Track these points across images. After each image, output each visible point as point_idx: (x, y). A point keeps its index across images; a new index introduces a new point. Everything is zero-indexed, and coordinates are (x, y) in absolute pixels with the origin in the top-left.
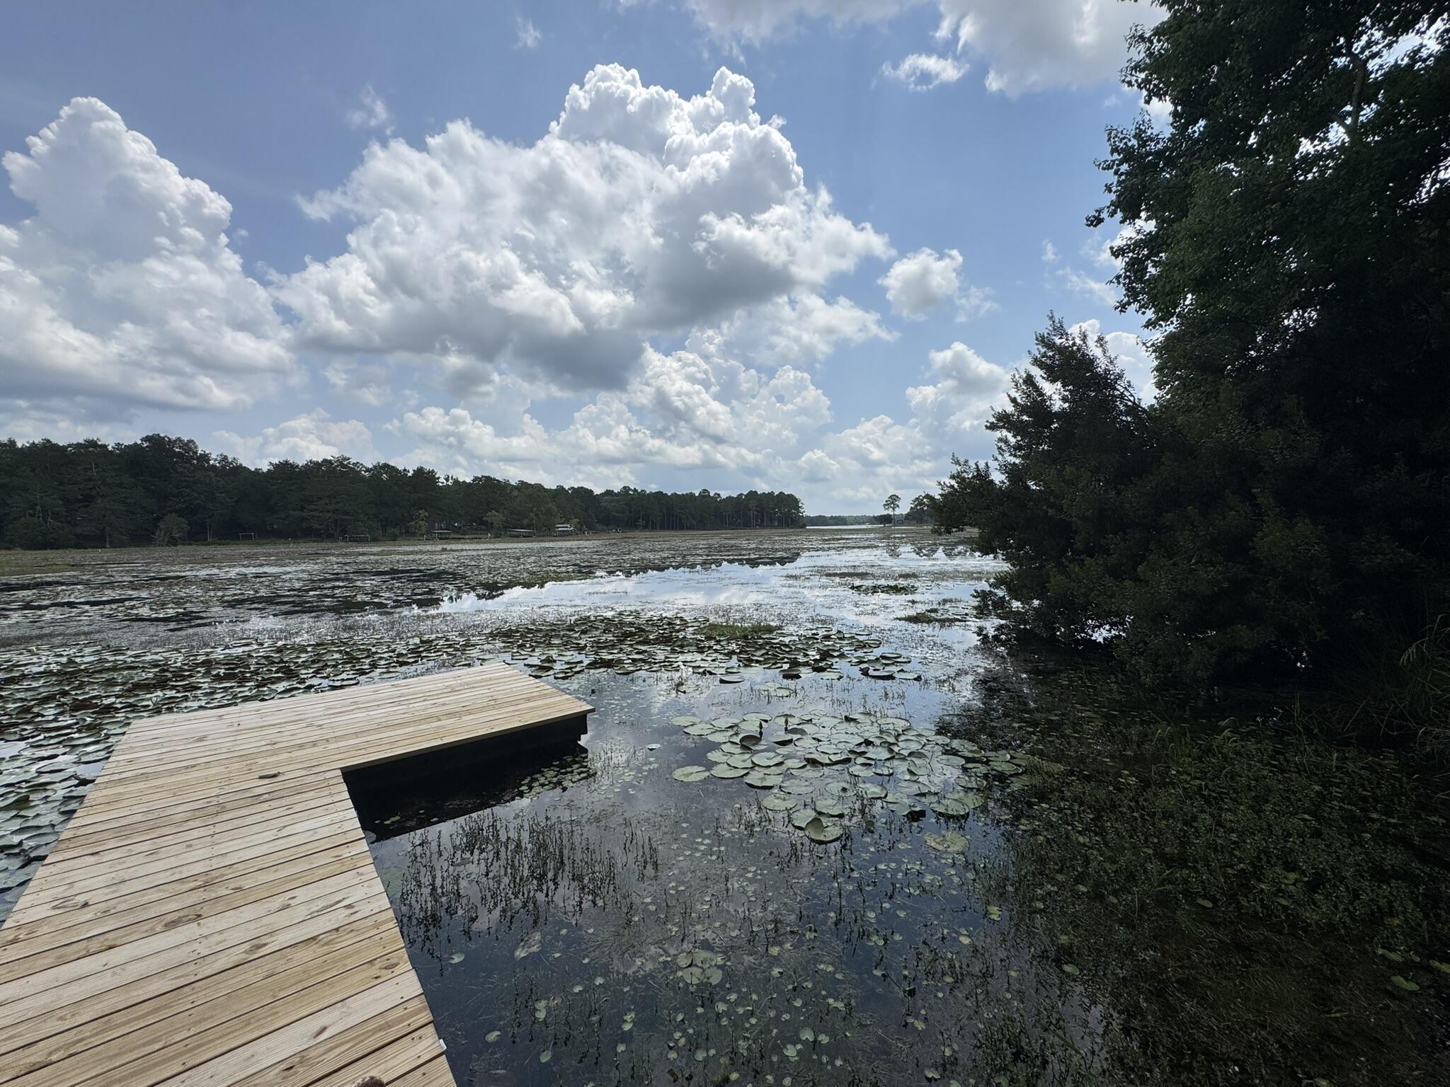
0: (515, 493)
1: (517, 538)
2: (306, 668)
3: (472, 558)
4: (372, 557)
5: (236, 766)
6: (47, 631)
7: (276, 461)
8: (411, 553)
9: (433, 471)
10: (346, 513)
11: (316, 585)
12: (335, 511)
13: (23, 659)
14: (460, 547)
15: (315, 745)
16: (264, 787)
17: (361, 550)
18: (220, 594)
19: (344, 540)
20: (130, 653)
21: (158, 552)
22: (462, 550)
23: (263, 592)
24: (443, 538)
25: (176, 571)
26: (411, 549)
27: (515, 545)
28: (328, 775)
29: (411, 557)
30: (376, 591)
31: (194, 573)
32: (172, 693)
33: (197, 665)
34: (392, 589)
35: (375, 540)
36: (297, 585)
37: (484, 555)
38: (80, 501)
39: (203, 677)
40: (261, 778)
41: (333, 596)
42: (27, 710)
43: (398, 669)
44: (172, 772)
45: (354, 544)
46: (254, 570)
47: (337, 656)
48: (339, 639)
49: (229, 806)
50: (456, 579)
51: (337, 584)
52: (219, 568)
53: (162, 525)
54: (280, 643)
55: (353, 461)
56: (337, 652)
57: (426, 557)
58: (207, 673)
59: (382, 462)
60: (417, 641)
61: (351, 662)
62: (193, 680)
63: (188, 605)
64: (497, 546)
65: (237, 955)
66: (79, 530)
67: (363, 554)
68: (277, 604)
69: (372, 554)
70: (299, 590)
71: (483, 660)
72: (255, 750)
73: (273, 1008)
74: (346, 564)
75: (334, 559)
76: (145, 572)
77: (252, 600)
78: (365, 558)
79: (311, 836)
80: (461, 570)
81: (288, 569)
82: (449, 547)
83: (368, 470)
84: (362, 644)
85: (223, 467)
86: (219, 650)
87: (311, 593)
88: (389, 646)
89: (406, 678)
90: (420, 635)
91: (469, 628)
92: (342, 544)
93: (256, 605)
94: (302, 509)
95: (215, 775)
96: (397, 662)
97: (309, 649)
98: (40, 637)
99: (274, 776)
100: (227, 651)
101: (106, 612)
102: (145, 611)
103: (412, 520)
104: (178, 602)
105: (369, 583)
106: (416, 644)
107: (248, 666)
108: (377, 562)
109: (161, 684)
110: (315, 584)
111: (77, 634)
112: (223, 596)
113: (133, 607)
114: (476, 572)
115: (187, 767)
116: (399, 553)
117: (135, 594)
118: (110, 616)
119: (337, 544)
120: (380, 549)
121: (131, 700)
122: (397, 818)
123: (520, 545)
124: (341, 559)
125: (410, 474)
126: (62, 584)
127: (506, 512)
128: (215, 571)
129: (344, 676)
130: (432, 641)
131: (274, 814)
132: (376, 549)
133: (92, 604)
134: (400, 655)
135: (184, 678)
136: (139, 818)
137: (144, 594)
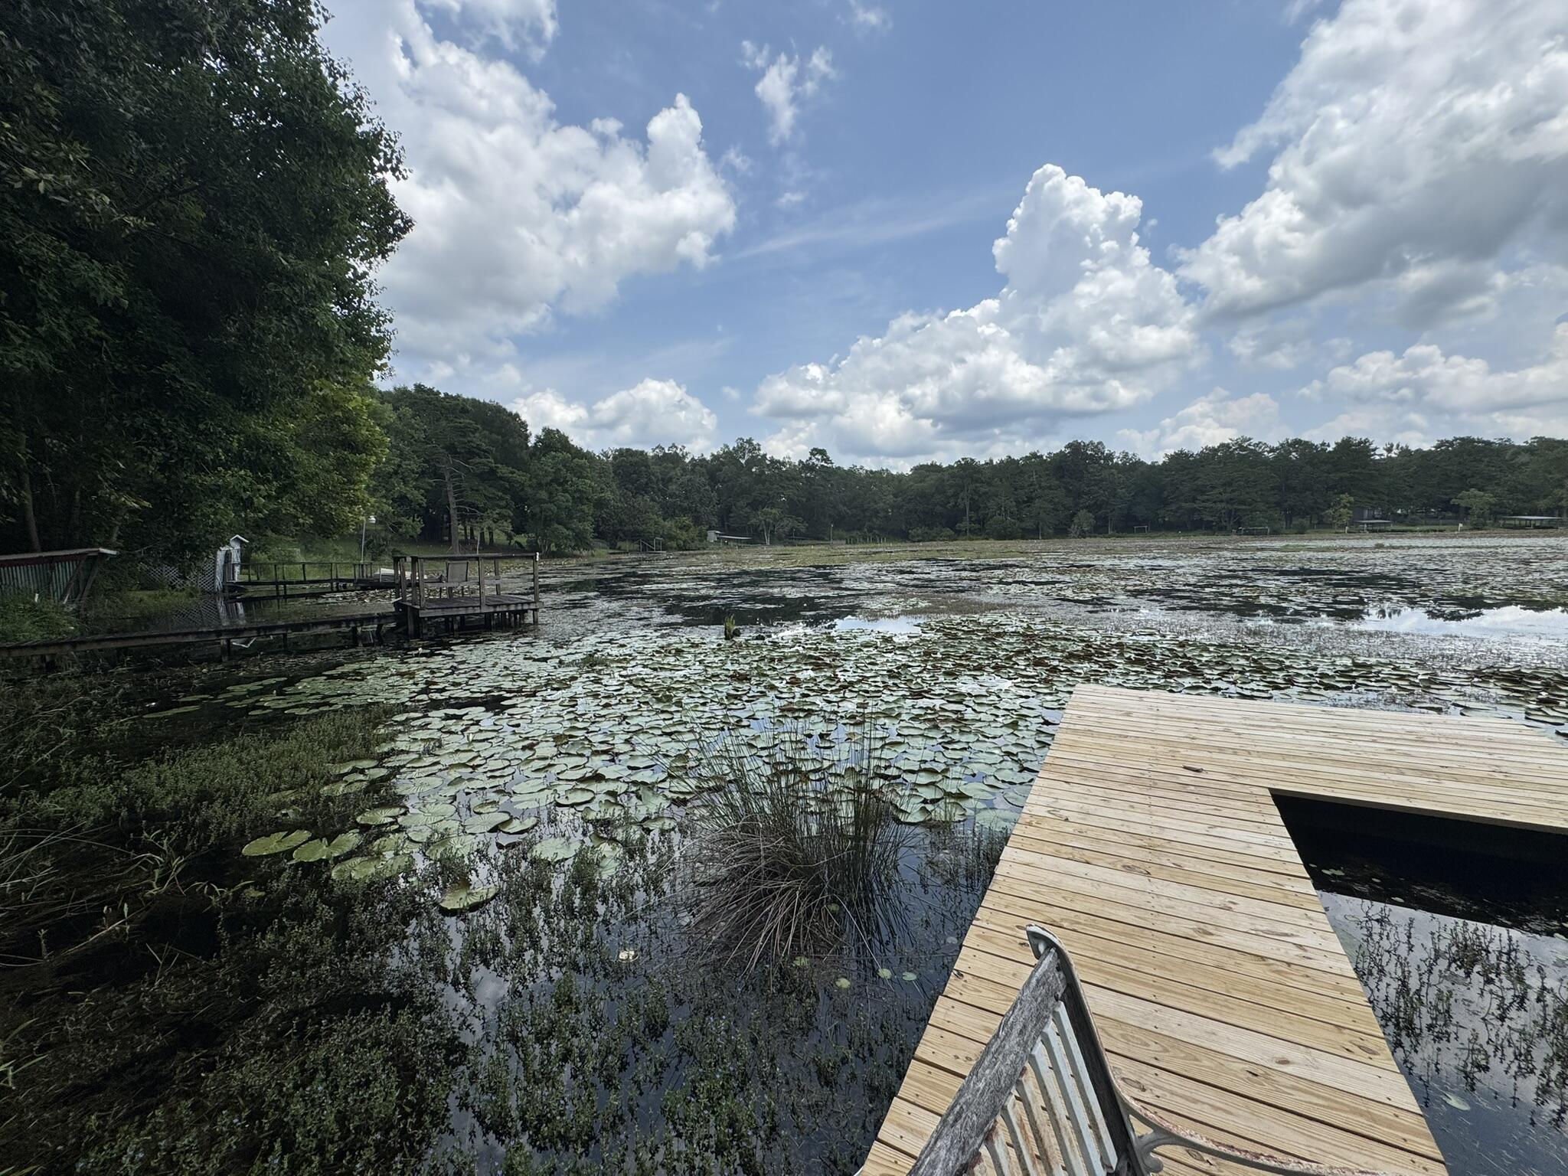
0: (1524, 458)
1: (1523, 528)
2: (1211, 668)
3: (1430, 559)
4: (1273, 553)
5: (1160, 748)
6: (1013, 601)
7: (1171, 452)
8: (1328, 549)
9: (1366, 441)
10: (1243, 503)
11: (1212, 581)
12: (1230, 501)
13: (1003, 620)
14: (1406, 542)
15: (1235, 753)
16: (1188, 778)
17: (1258, 544)
18: (1123, 583)
19: (1238, 533)
20: (1064, 627)
21: (1074, 543)
22: (1410, 547)
23: (1159, 585)
24: (1374, 530)
25: (1087, 560)
26: (1327, 544)
27: (1518, 541)
28: (1255, 790)
29: (1328, 555)
30: (1283, 594)
31: (1101, 563)
32: (1096, 667)
33: (1112, 646)
34: (1304, 593)
35: (1276, 533)
36: (1192, 580)
37: (1453, 555)
38: (1024, 502)
39: (1118, 658)
40: (1185, 768)
41: (1231, 595)
42: (1009, 658)
43: (1323, 692)
44: (1110, 736)
45: (1250, 537)
46: (1150, 563)
47: (1242, 662)
48: (1243, 643)
49: (1160, 784)
50: (1403, 587)
51: (1234, 582)
52: (1120, 559)
53: (1076, 520)
54: (1181, 638)
55: (1254, 441)
56: (1243, 657)
57: (1351, 555)
58: (1121, 655)
59: (1291, 438)
60: (1349, 663)
61: (1260, 672)
62: (1110, 658)
63: (1099, 591)
64: (1477, 542)
65: (1186, 928)
66: (1023, 525)
67: (1262, 549)
68: (1174, 598)
69: (1273, 549)
70: (1194, 585)
71: (1466, 708)
72: (1176, 739)
73: (1226, 1001)
74: (1242, 560)
75: (1228, 554)
76: (1066, 560)
77: (1152, 592)
78: (1266, 554)
79: (1244, 848)
80: (1412, 575)
81: (1181, 563)
82: (1387, 543)
83: (1272, 450)
84: (1272, 654)
85: (1124, 464)
86: (1128, 635)
87: (1207, 590)
88: (1307, 663)
89: (1335, 706)
90: (1352, 656)
91: (1434, 658)
92: (1235, 537)
93: (1155, 597)
94: (1194, 500)
95: (1143, 750)
96: (1321, 683)
97: (1211, 649)
98: (1010, 606)
99: (1197, 771)
100: (1134, 637)
101: (1045, 591)
102: (1069, 593)
103: (1330, 507)
104: (1093, 587)
105: (1274, 584)
106: (1346, 666)
107: (1154, 655)
108: (1280, 559)
109: (1087, 657)
110: (1209, 581)
111: (1029, 607)
112: (1126, 586)
113: (1061, 589)
114: (1440, 579)
115: (1120, 736)
116: (1310, 550)
117: (1061, 578)
118: (1047, 595)
119: (1229, 538)
120: (1284, 544)
121: (1069, 666)
122: (1339, 873)
123: (1528, 541)
124: (1235, 555)
125: (1330, 449)
126: (1018, 566)
127: (1499, 490)
128: (1117, 562)
129: (1253, 685)
130: (1371, 666)
131: (1201, 808)
132: (1278, 544)
133: (1036, 584)
134: (1323, 675)
135: (1103, 656)
136: (1091, 766)
137: (1067, 578)
